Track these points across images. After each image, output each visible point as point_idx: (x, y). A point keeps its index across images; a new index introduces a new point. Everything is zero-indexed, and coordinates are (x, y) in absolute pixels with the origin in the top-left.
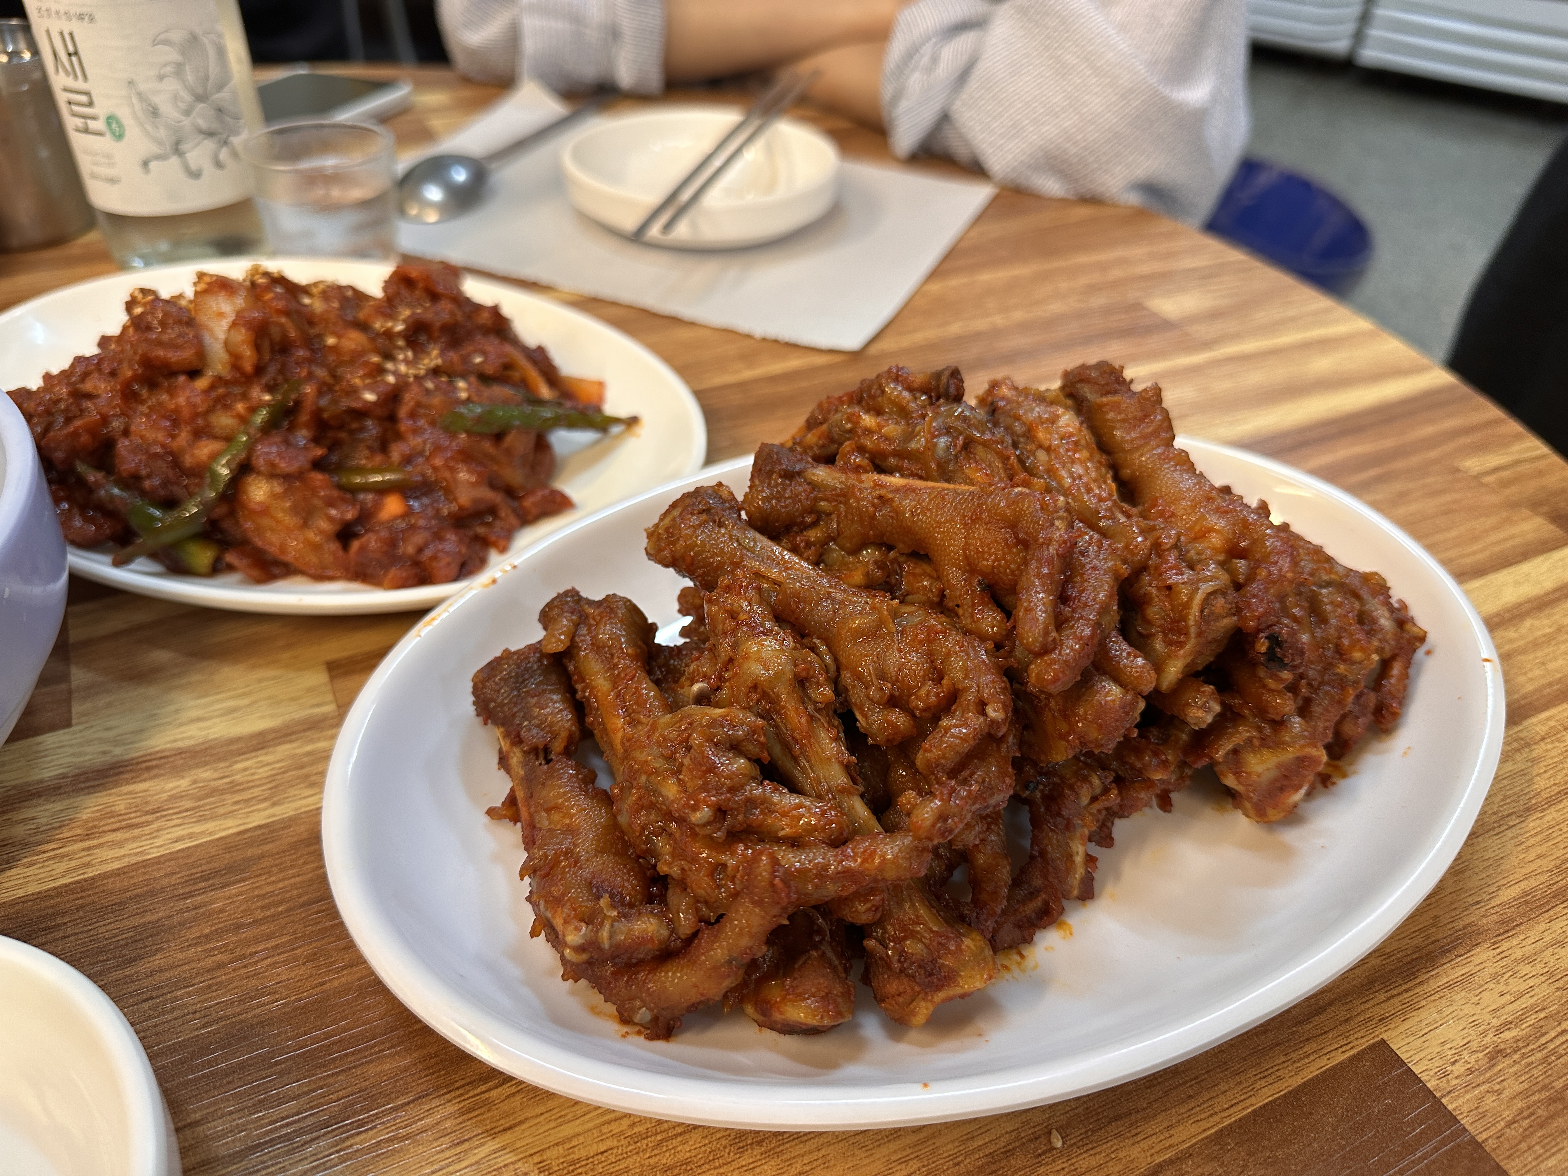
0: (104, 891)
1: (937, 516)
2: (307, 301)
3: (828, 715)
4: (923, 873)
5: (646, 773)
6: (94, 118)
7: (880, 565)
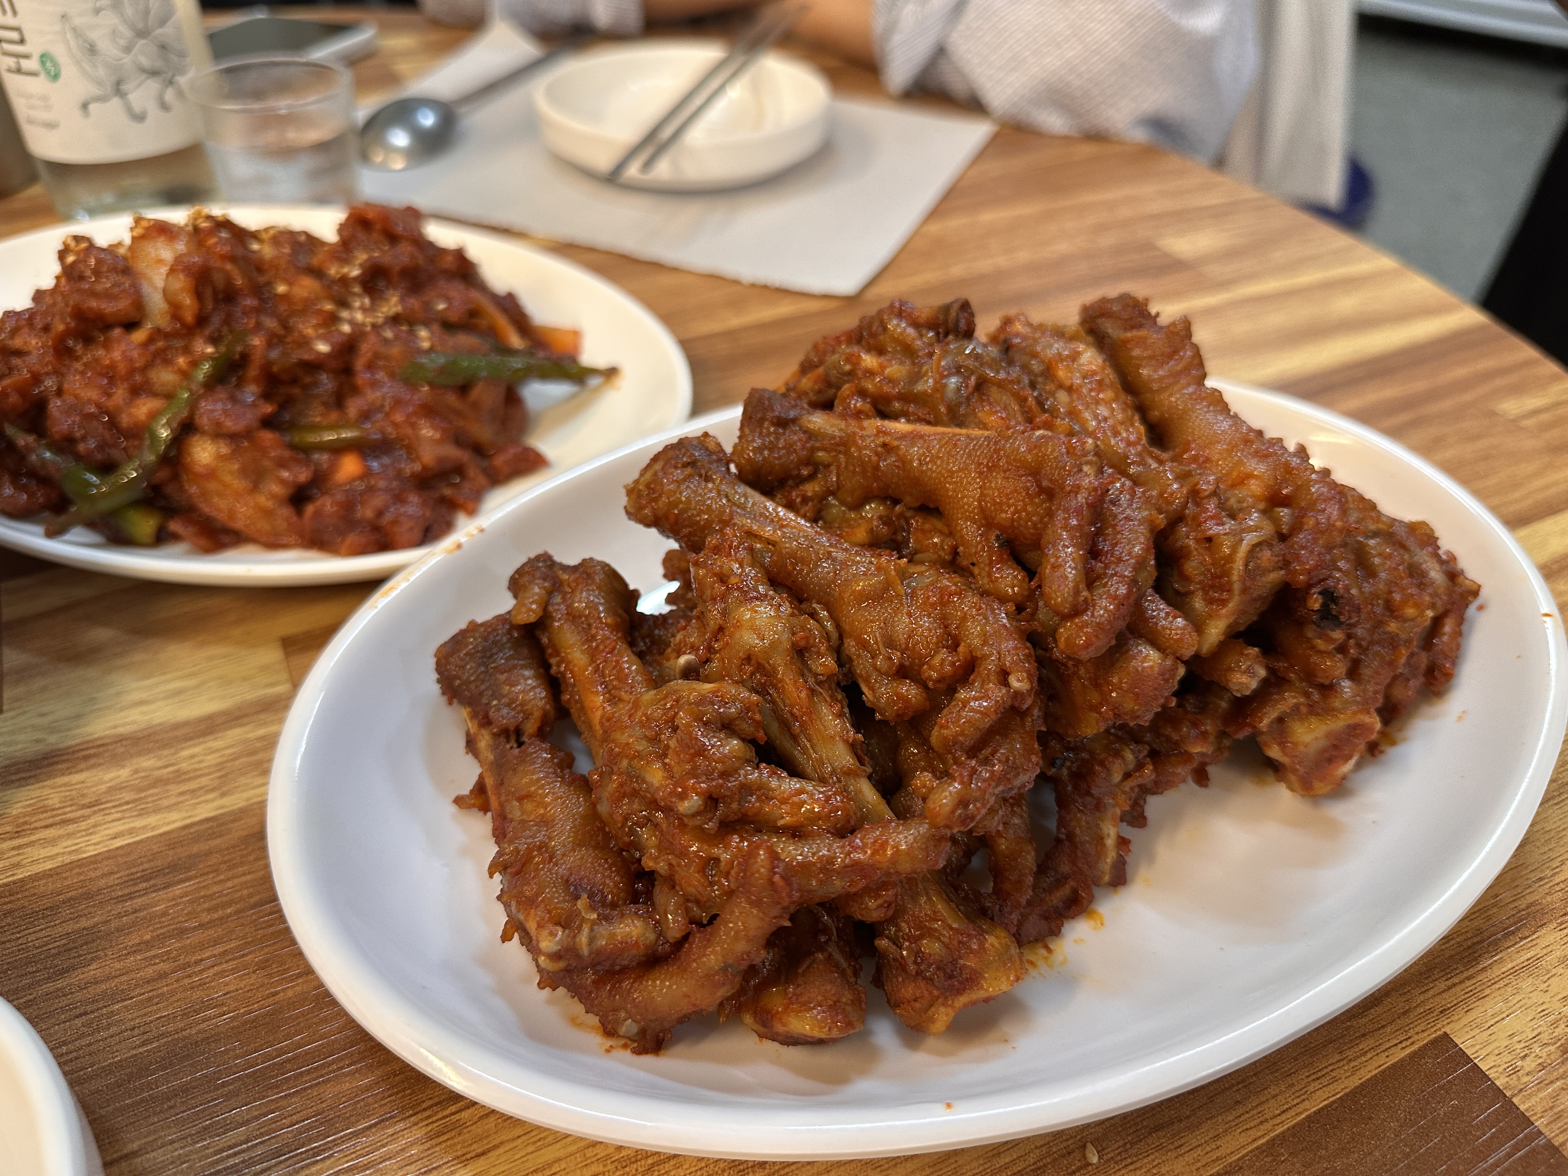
0: (34, 894)
1: (948, 464)
2: (255, 246)
3: (830, 689)
4: (941, 864)
5: (627, 757)
6: (26, 56)
7: (885, 520)
